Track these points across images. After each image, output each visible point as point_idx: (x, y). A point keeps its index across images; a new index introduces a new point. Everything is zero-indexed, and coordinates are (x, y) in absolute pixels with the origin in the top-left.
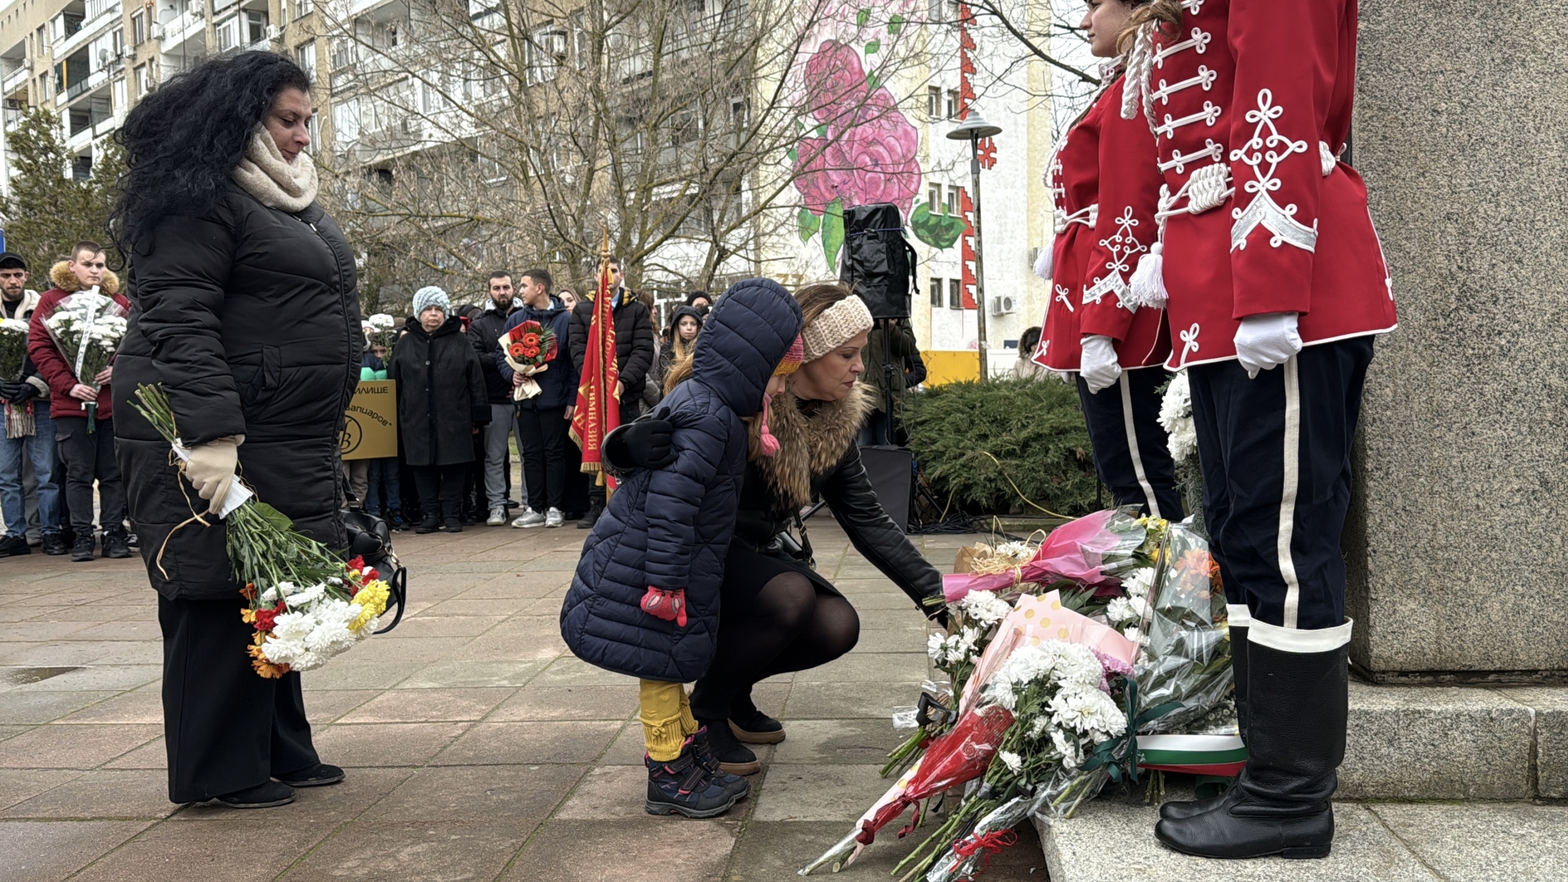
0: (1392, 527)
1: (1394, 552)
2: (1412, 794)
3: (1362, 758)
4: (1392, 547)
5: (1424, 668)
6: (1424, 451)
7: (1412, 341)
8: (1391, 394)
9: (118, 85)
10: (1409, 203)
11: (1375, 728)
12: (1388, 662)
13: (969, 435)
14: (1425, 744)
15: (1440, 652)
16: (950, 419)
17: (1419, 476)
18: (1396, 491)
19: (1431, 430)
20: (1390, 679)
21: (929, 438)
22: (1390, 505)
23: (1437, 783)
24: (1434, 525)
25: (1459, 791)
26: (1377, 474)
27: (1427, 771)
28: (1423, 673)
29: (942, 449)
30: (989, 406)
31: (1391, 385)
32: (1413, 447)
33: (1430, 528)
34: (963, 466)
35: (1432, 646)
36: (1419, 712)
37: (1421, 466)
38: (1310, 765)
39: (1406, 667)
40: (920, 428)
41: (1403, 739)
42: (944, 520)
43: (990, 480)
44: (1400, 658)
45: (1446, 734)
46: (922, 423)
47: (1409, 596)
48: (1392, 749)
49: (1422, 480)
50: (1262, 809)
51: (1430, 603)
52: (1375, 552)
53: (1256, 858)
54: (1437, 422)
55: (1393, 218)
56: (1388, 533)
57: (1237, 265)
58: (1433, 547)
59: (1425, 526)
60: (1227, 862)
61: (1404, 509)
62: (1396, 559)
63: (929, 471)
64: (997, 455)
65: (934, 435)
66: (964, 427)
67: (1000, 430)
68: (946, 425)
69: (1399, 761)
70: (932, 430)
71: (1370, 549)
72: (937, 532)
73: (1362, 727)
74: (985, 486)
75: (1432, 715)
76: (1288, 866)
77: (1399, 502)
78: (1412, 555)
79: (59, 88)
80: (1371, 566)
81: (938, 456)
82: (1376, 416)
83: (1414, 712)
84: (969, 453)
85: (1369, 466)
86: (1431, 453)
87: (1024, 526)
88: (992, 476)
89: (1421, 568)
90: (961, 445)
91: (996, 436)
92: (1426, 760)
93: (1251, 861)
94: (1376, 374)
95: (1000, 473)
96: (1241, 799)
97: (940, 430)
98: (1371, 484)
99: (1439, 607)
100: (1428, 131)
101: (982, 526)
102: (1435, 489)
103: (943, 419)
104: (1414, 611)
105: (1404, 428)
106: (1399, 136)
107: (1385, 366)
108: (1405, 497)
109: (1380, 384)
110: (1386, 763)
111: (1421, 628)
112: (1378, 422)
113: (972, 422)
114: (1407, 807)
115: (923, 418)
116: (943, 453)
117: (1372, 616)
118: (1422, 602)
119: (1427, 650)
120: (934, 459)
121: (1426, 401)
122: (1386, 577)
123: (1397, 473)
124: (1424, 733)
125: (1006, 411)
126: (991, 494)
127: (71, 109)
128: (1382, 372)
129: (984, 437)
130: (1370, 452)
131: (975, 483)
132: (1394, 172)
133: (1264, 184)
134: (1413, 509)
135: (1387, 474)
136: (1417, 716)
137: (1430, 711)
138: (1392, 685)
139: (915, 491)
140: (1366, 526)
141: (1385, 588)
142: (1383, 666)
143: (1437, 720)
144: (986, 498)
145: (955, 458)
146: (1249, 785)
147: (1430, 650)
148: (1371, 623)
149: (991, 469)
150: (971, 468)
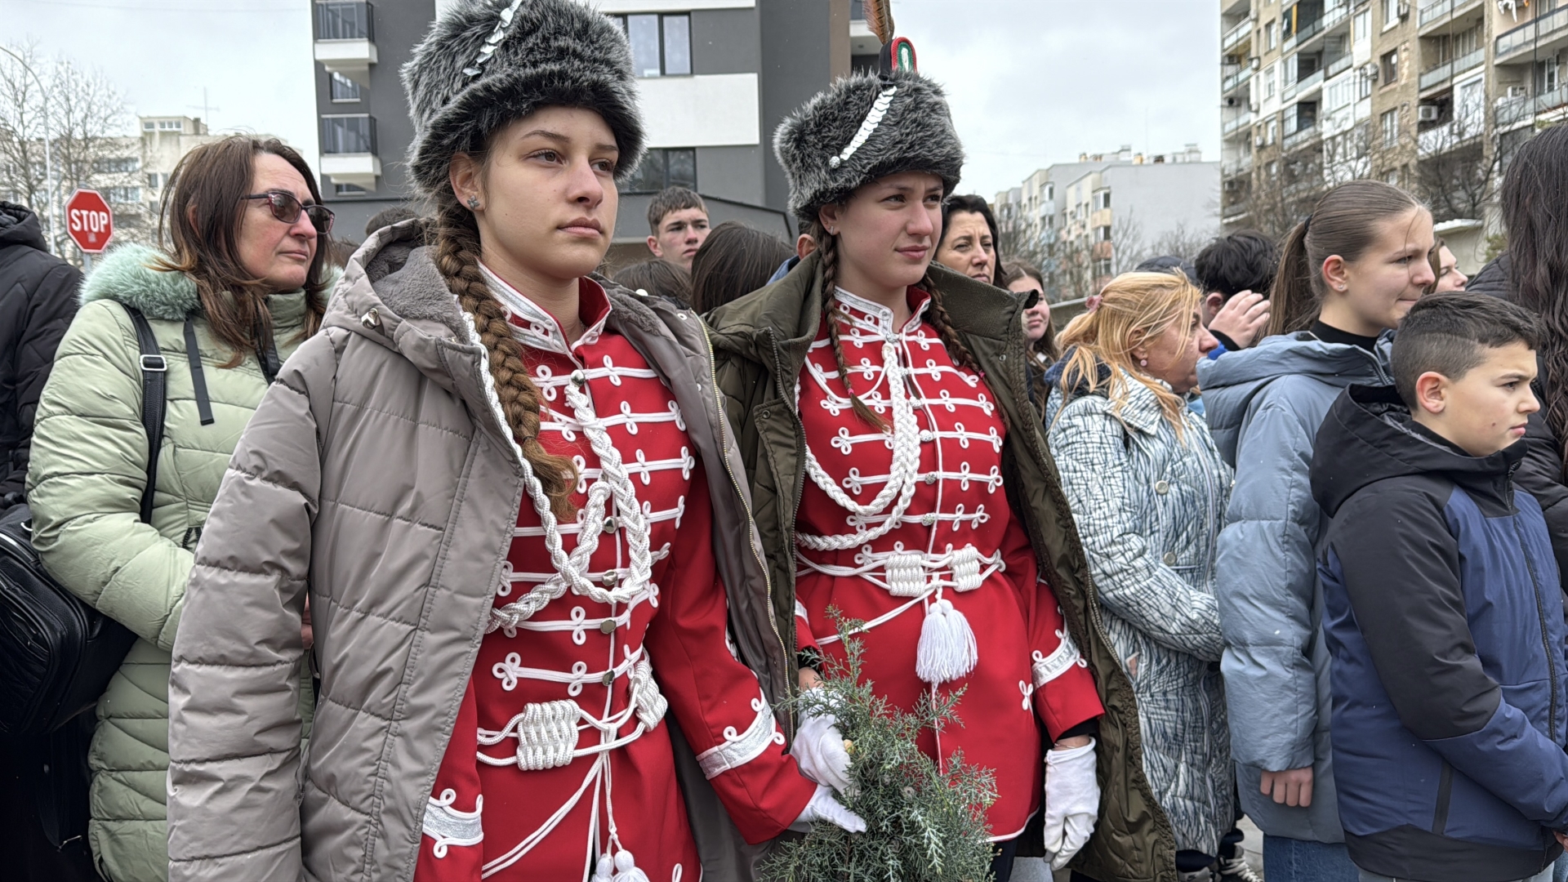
9: (1360, 20)
79: (1287, 34)
127: (1299, 54)
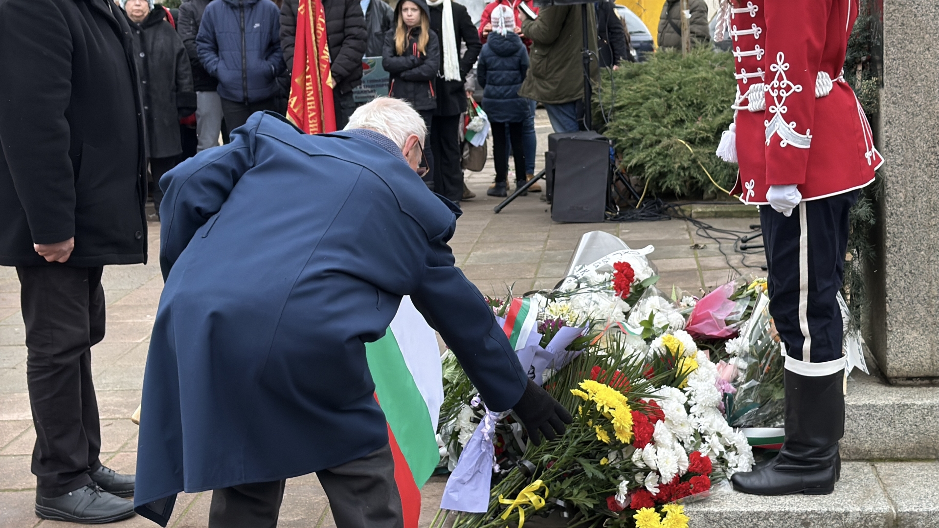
0: (902, 283)
1: (904, 300)
2: (902, 456)
3: (871, 434)
4: (902, 296)
5: (922, 375)
6: (924, 234)
7: (918, 161)
8: (903, 197)
10: (918, 69)
11: (879, 415)
12: (898, 371)
13: (665, 121)
14: (911, 425)
15: (933, 364)
16: (648, 104)
17: (920, 250)
18: (905, 260)
19: (929, 220)
20: (901, 382)
21: (627, 125)
22: (901, 269)
23: (918, 449)
24: (930, 283)
25: (932, 454)
26: (893, 250)
27: (912, 441)
28: (922, 378)
29: (638, 136)
30: (687, 89)
31: (903, 191)
32: (917, 231)
33: (928, 284)
34: (659, 154)
35: (928, 361)
36: (907, 405)
37: (922, 244)
38: (819, 440)
39: (910, 374)
40: (617, 114)
41: (897, 422)
42: (641, 206)
43: (684, 169)
44: (907, 369)
45: (924, 419)
46: (620, 108)
47: (913, 329)
48: (890, 428)
49: (922, 253)
50: (792, 466)
51: (926, 333)
52: (891, 300)
53: (787, 495)
54: (933, 215)
55: (907, 79)
56: (900, 288)
57: (767, 153)
58: (929, 297)
59: (924, 282)
60: (770, 497)
61: (910, 272)
62: (905, 305)
63: (626, 158)
64: (691, 142)
65: (631, 121)
66: (661, 111)
67: (696, 113)
68: (644, 110)
69: (894, 436)
70: (630, 115)
71: (887, 298)
72: (633, 220)
73: (871, 415)
74: (679, 174)
75: (915, 407)
76: (805, 499)
77: (907, 268)
78: (915, 302)
80: (888, 309)
81: (635, 143)
82: (893, 211)
83: (903, 406)
84: (665, 141)
85: (888, 244)
86: (929, 235)
87: (716, 213)
88: (686, 165)
89: (921, 310)
90: (658, 131)
91: (693, 121)
92: (912, 435)
93: (784, 496)
94: (893, 183)
95: (694, 161)
96: (780, 461)
97: (637, 116)
98: (889, 256)
99: (932, 336)
100: (933, 20)
101: (676, 212)
102: (931, 259)
103: (641, 104)
104: (916, 338)
105: (912, 219)
106: (913, 23)
107: (899, 178)
108: (911, 264)
109: (896, 190)
110: (886, 437)
111: (920, 349)
112: (894, 215)
113: (669, 107)
114: (898, 465)
115: (621, 103)
116: (639, 141)
117: (888, 342)
118: (921, 332)
119: (924, 364)
120: (631, 146)
121: (926, 202)
122: (898, 316)
123: (906, 249)
124: (910, 418)
125: (702, 96)
126: (685, 182)
128: (898, 182)
129: (680, 122)
130: (888, 235)
131: (670, 171)
132: (909, 47)
133: (779, 109)
134: (916, 272)
135: (900, 249)
136: (906, 407)
137: (914, 405)
138: (901, 386)
139: (614, 178)
140: (885, 283)
141: (897, 324)
142: (895, 374)
143: (919, 410)
144: (681, 186)
145: (651, 145)
146: (786, 452)
147: (926, 363)
148: (888, 346)
149: (685, 158)
150: (666, 156)
